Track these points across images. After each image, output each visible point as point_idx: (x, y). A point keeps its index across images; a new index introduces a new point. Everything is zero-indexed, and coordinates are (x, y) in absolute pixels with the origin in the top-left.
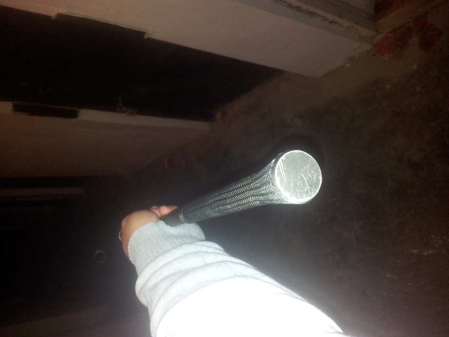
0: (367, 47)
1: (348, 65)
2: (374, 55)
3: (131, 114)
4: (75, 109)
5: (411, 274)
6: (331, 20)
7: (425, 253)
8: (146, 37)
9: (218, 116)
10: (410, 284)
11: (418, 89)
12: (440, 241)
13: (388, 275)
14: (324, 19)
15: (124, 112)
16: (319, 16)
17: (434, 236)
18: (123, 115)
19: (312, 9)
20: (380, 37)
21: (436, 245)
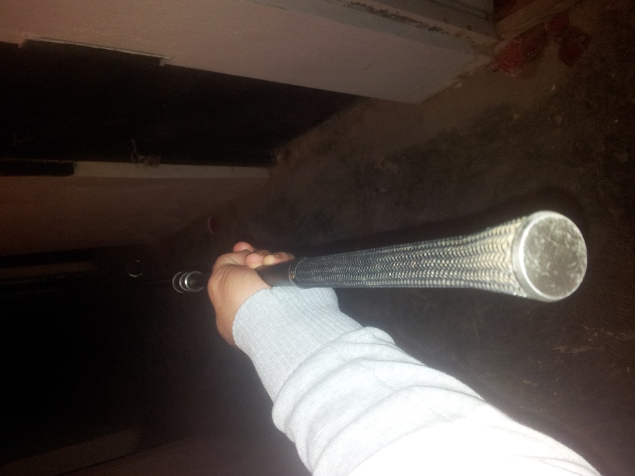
0: (484, 60)
1: (460, 85)
2: (495, 71)
3: (151, 164)
4: (70, 161)
5: (557, 379)
6: (431, 26)
7: (576, 351)
8: (162, 64)
9: (279, 158)
10: (555, 394)
11: (559, 119)
12: (596, 334)
13: (525, 382)
14: (422, 25)
15: (142, 161)
16: (414, 21)
17: (586, 328)
18: (140, 165)
19: (403, 13)
20: (502, 45)
21: (590, 340)
